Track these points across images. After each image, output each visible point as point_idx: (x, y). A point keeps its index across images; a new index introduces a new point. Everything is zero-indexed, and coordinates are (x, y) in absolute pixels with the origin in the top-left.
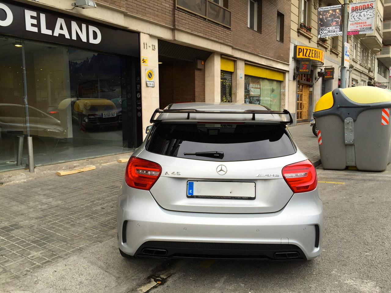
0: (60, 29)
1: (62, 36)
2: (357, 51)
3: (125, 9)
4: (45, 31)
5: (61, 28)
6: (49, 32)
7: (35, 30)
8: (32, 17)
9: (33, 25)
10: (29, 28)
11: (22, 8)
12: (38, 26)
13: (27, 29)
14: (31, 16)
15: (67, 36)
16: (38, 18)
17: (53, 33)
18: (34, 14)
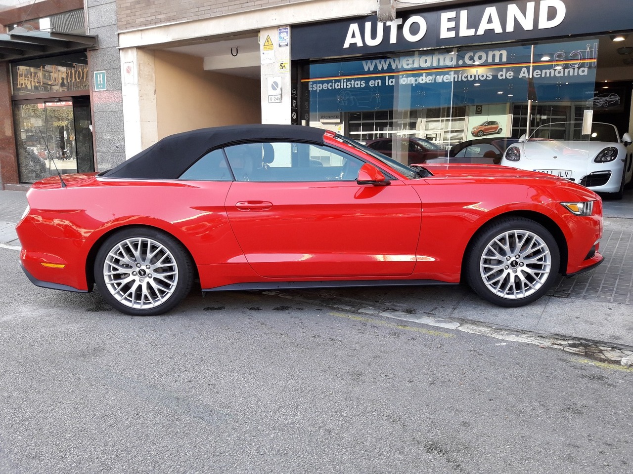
0: (488, 23)
1: (489, 32)
4: (465, 32)
5: (490, 21)
7: (452, 34)
8: (449, 20)
9: (449, 29)
10: (445, 34)
11: (439, 12)
12: (456, 29)
13: (442, 37)
15: (498, 30)
16: (457, 19)
17: (476, 32)
18: (452, 14)
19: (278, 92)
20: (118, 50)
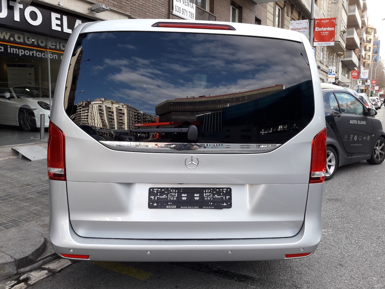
2: (324, 54)
3: (129, 13)
4: (66, 30)
6: (70, 31)
7: (59, 29)
8: (57, 19)
9: (57, 25)
11: (49, 11)
12: (61, 26)
13: (53, 28)
14: (56, 17)
16: (61, 20)
18: (59, 16)
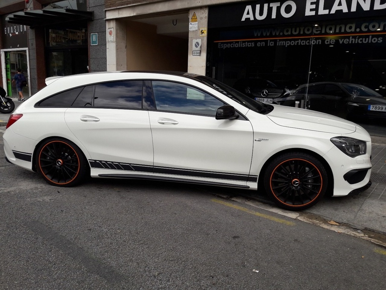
0: (338, 6)
1: (339, 12)
4: (322, 11)
5: (340, 4)
6: (326, 12)
7: (313, 13)
8: (312, 3)
9: (311, 10)
10: (308, 13)
12: (316, 10)
13: (306, 15)
17: (330, 11)
19: (198, 48)
20: (105, 20)
